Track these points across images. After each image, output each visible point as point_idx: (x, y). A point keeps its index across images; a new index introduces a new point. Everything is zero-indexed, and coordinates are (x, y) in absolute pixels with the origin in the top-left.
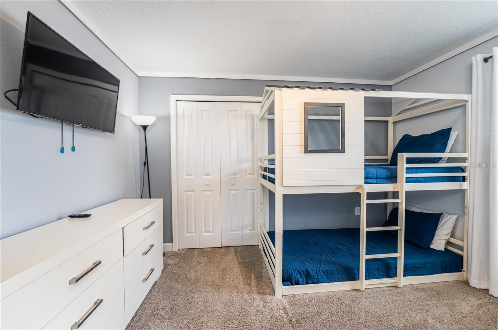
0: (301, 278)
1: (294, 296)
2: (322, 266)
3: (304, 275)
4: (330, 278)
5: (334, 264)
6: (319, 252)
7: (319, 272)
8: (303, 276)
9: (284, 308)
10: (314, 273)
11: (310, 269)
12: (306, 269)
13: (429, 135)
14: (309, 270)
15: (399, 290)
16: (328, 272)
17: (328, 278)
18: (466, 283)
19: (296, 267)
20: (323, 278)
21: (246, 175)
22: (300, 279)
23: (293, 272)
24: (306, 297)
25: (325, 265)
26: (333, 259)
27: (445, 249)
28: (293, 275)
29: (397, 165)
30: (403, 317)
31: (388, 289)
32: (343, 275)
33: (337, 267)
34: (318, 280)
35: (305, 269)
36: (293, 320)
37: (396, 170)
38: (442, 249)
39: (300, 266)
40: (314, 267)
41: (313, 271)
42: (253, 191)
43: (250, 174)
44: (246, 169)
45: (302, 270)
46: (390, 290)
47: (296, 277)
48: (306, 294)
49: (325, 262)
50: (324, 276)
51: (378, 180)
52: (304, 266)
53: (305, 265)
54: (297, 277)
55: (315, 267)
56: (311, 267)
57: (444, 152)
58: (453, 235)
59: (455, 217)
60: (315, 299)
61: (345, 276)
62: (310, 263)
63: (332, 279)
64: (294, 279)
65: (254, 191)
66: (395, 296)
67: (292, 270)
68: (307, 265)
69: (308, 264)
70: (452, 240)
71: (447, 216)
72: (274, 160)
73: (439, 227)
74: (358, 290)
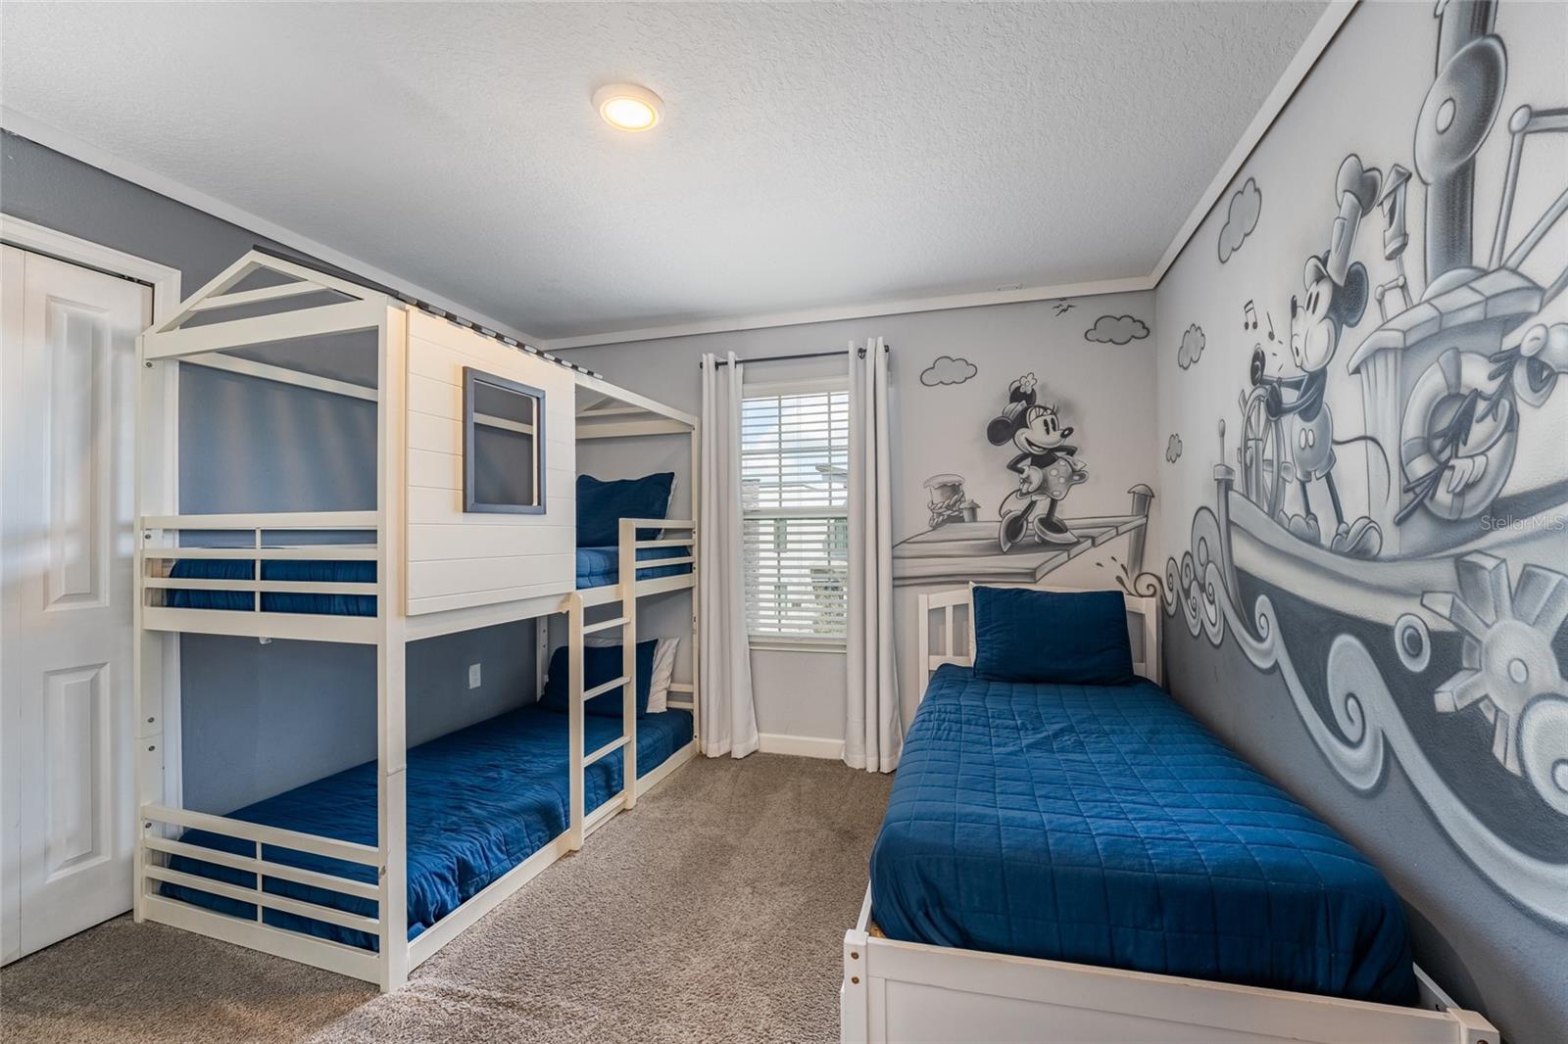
0: (447, 891)
1: (441, 954)
2: (492, 833)
3: (454, 880)
4: (516, 852)
5: (515, 813)
6: (451, 807)
7: (490, 849)
8: (453, 884)
9: (447, 994)
10: (478, 859)
11: (468, 853)
12: (457, 858)
13: (639, 480)
14: (465, 857)
15: (634, 814)
16: (509, 839)
17: (508, 854)
18: (702, 756)
19: (429, 866)
20: (499, 861)
21: (45, 605)
22: (446, 897)
23: (426, 886)
24: (475, 934)
25: (496, 826)
26: (503, 805)
27: (667, 708)
28: (429, 895)
29: (617, 545)
30: (671, 849)
31: (615, 821)
32: (539, 830)
33: (525, 816)
34: (491, 874)
35: (455, 861)
36: (497, 994)
37: (617, 554)
38: (663, 709)
39: (440, 859)
40: (475, 845)
41: (476, 856)
42: (87, 677)
43: (68, 597)
44: (46, 577)
45: (449, 868)
46: (620, 821)
47: (438, 896)
48: (470, 931)
49: (493, 820)
50: (499, 854)
51: (593, 578)
52: (447, 854)
53: (451, 851)
54: (439, 893)
55: (476, 842)
56: (468, 849)
57: (663, 518)
58: (672, 677)
59: (675, 642)
60: (500, 923)
61: (543, 832)
62: (458, 840)
63: (519, 854)
64: (432, 904)
65: (97, 674)
66: (636, 826)
67: (423, 881)
68: (456, 848)
69: (456, 844)
70: (676, 687)
71: (664, 643)
72: (376, 531)
73: (654, 667)
74: (571, 853)
